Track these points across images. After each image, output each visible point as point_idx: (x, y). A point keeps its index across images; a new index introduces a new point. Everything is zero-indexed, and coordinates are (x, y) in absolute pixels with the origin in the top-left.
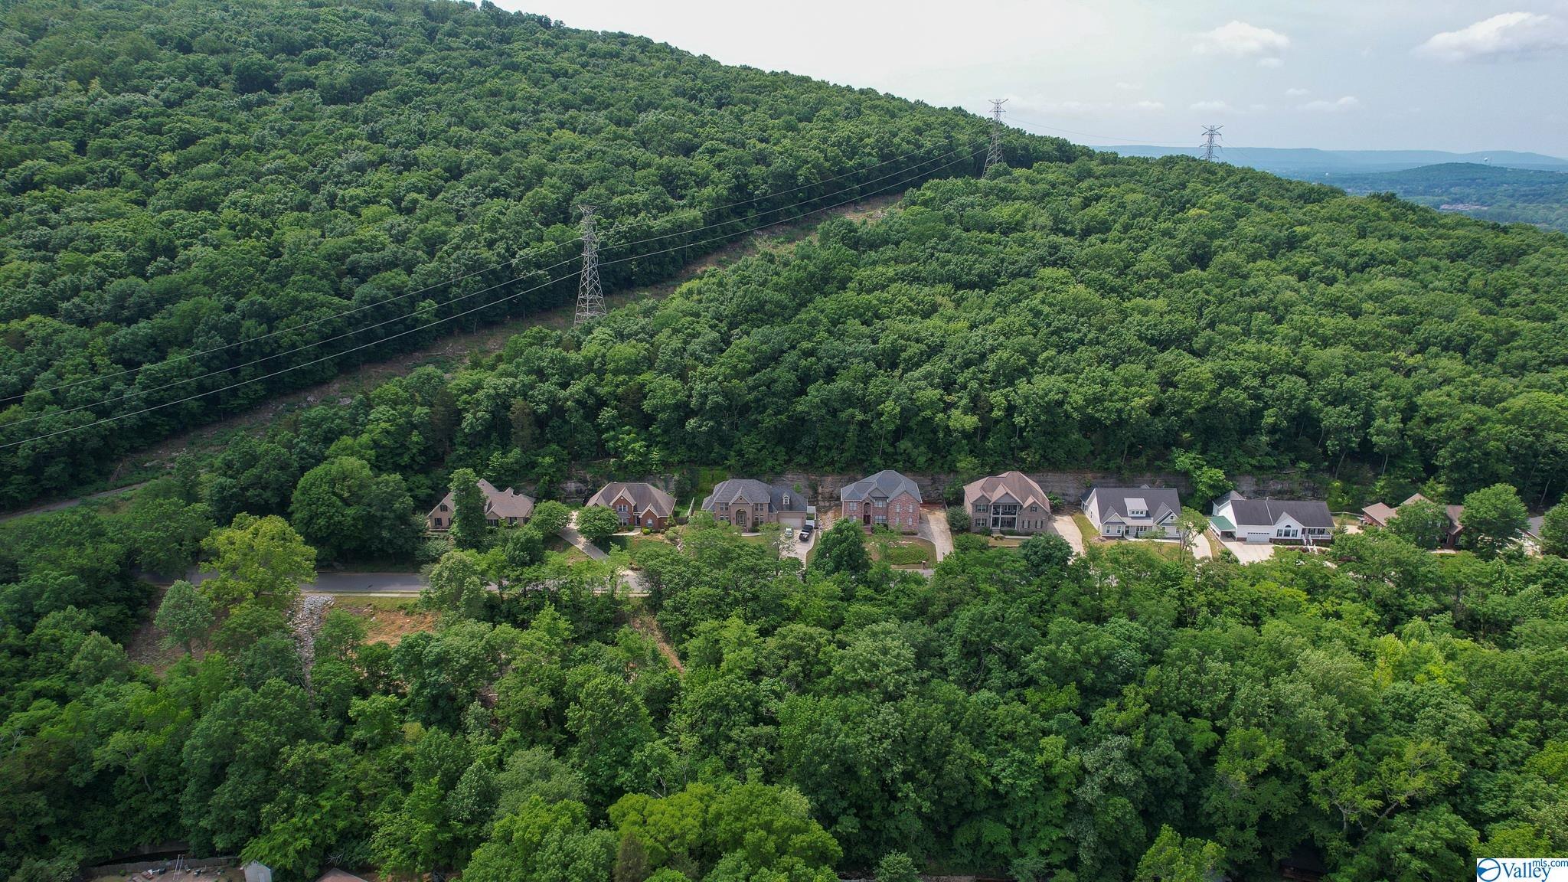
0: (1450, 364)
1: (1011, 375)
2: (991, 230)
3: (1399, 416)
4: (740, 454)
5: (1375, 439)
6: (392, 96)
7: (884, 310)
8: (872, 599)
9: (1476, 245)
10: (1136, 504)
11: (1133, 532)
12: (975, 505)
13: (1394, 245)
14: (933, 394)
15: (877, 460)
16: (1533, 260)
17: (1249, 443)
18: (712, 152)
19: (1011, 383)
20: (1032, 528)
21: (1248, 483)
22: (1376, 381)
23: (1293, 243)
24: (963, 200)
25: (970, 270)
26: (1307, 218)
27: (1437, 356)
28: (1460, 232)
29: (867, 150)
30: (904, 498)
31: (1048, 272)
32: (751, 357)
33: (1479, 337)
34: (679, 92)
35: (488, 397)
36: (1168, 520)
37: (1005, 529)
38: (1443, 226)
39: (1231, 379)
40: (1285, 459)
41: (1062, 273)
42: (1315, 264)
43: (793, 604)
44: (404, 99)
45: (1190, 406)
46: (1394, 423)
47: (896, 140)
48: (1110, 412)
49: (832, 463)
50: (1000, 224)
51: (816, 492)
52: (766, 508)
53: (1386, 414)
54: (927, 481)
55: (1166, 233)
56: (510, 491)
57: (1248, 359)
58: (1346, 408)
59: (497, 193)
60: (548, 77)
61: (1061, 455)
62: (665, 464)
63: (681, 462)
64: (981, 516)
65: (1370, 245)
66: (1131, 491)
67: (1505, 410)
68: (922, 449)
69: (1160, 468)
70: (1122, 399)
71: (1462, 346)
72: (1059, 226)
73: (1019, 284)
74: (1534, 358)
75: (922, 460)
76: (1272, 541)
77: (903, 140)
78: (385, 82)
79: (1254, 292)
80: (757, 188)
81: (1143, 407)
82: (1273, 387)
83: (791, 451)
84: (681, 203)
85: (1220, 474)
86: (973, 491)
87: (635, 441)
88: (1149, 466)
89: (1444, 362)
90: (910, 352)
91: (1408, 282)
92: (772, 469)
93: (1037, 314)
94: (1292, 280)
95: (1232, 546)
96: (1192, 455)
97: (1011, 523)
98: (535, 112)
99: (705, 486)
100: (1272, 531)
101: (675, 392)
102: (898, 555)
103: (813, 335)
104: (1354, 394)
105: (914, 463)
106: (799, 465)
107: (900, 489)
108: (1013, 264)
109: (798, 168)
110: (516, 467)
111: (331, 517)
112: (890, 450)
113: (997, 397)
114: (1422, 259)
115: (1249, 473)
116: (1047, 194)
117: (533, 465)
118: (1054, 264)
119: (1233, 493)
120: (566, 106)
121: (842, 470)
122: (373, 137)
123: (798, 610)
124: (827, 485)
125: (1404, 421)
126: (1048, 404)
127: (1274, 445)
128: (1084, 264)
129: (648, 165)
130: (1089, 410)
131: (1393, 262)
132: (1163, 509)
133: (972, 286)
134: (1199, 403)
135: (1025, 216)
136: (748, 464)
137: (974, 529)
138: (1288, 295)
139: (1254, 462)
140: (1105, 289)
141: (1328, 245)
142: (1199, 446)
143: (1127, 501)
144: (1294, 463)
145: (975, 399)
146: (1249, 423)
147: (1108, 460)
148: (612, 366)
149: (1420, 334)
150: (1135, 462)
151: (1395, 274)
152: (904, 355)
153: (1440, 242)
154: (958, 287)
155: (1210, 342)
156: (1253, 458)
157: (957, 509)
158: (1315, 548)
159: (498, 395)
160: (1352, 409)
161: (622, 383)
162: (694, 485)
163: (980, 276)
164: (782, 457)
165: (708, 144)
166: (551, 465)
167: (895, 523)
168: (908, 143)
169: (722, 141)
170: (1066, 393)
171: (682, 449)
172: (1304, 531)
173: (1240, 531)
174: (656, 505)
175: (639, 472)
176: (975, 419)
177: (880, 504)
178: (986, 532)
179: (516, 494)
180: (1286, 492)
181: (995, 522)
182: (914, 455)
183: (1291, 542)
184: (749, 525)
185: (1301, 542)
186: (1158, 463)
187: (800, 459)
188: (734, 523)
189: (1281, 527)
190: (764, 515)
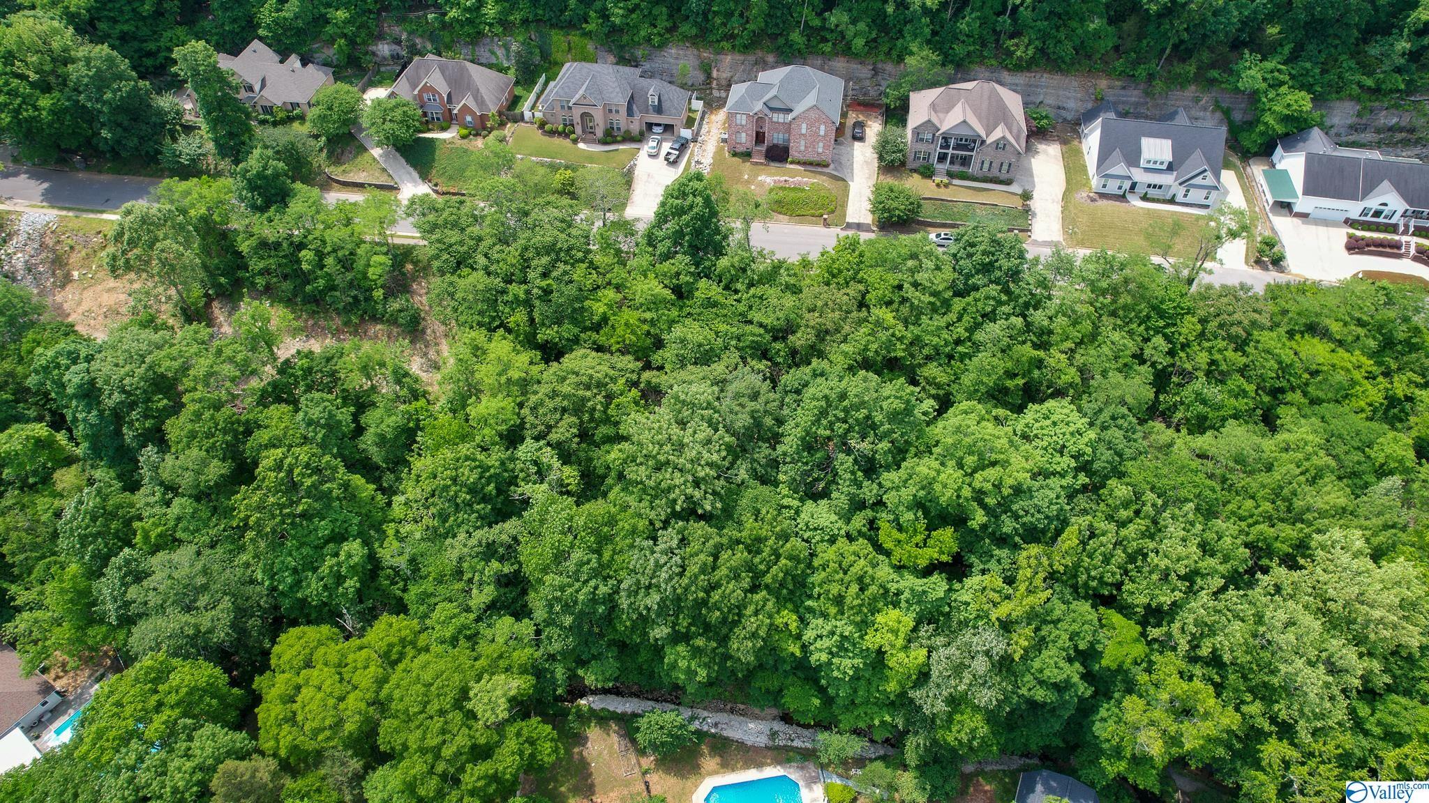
4: (604, 15)
10: (1157, 149)
11: (1140, 190)
12: (917, 132)
15: (796, 37)
17: (1374, 50)
20: (995, 173)
21: (1346, 115)
30: (813, 115)
36: (1198, 178)
37: (956, 168)
43: (599, 308)
49: (731, 37)
51: (709, 76)
52: (623, 111)
54: (864, 72)
56: (295, 62)
62: (504, 23)
63: (525, 22)
64: (922, 147)
66: (1155, 125)
68: (862, 26)
69: (1212, 82)
75: (859, 43)
76: (1350, 223)
83: (676, 14)
85: (1301, 101)
86: (921, 105)
92: (648, 40)
95: (1284, 226)
96: (1269, 65)
97: (965, 161)
99: (558, 56)
100: (1354, 209)
102: (793, 202)
105: (848, 46)
106: (685, 38)
107: (810, 100)
110: (300, 23)
112: (816, 22)
115: (1351, 98)
117: (324, 20)
119: (1316, 133)
121: (746, 48)
123: (605, 319)
124: (727, 63)
132: (1197, 160)
136: (615, 30)
137: (911, 165)
139: (1369, 82)
142: (1287, 49)
143: (1143, 140)
147: (1136, 62)
150: (1179, 68)
156: (1370, 74)
157: (894, 130)
158: (1414, 241)
162: (545, 55)
164: (663, 24)
166: (347, 22)
167: (798, 148)
172: (1406, 213)
173: (1303, 203)
174: (478, 95)
175: (463, 38)
177: (779, 118)
178: (928, 173)
179: (304, 64)
180: (1401, 130)
181: (942, 158)
182: (850, 33)
183: (1377, 228)
184: (600, 133)
185: (1393, 228)
186: (1214, 74)
187: (686, 28)
188: (579, 130)
189: (1373, 203)
190: (621, 120)
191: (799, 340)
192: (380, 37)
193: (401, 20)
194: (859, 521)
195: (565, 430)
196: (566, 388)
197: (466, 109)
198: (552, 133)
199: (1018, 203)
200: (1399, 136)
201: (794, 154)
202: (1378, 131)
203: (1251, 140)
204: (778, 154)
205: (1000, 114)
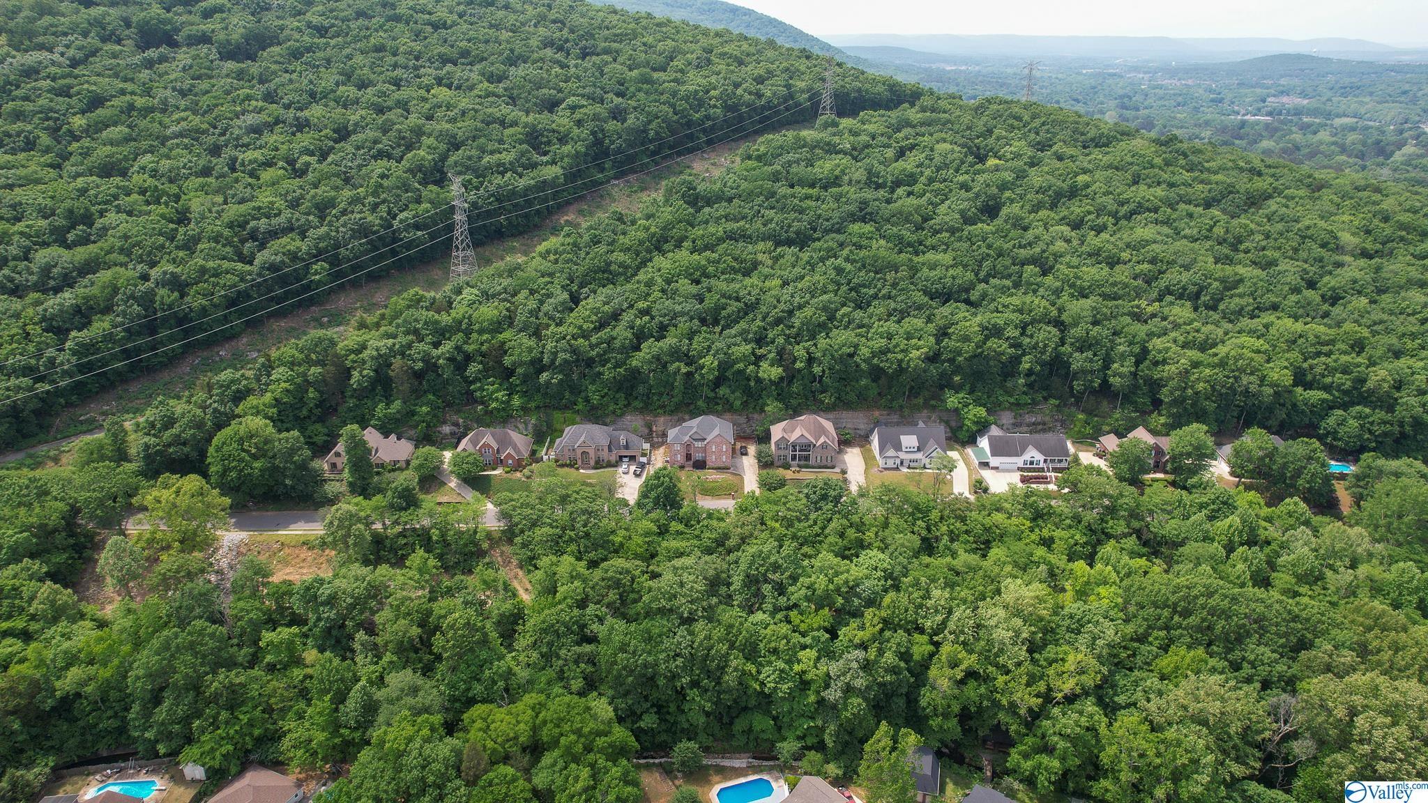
0: (1181, 311)
1: (814, 330)
2: (812, 186)
3: (1133, 359)
4: (587, 400)
5: (1111, 380)
6: (284, 52)
7: (711, 269)
8: (682, 533)
9: (1230, 190)
10: (909, 441)
11: (906, 464)
12: (777, 444)
13: (1160, 192)
14: (746, 348)
15: (700, 403)
16: (1272, 205)
17: (1009, 384)
18: (573, 108)
19: (813, 337)
20: (824, 462)
21: (1007, 418)
22: (1118, 328)
23: (1073, 193)
24: (790, 157)
25: (790, 226)
26: (1090, 167)
27: (1172, 303)
28: (1220, 177)
29: (712, 102)
30: (718, 440)
31: (856, 228)
32: (594, 318)
33: (1210, 284)
34: (548, 43)
35: (372, 358)
36: (934, 454)
37: (802, 463)
38: (1208, 170)
39: (994, 331)
40: (1039, 397)
41: (868, 228)
42: (1089, 213)
43: (618, 539)
44: (296, 55)
45: (960, 354)
46: (1127, 367)
47: (739, 91)
48: (892, 363)
49: (663, 407)
50: (821, 180)
51: (651, 430)
52: (606, 449)
53: (1123, 357)
54: (742, 420)
55: (965, 187)
56: (393, 437)
57: (1014, 311)
58: (1090, 354)
59: (380, 155)
60: (429, 29)
61: (852, 397)
62: (524, 409)
63: (538, 407)
64: (782, 453)
65: (1142, 192)
66: (906, 429)
67: (1216, 355)
68: (738, 394)
69: (934, 407)
70: (902, 351)
71: (1193, 296)
72: (873, 181)
73: (830, 241)
74: (1248, 304)
75: (738, 403)
76: (1020, 469)
77: (745, 90)
78: (277, 38)
79: (1030, 244)
80: (612, 142)
81: (919, 358)
82: (1031, 336)
83: (630, 396)
84: (545, 159)
85: (982, 412)
86: (777, 431)
87: (498, 390)
88: (926, 405)
89: (1176, 310)
90: (729, 310)
91: (1166, 230)
92: (614, 412)
93: (839, 271)
94: (1065, 229)
95: (987, 474)
96: (961, 395)
97: (807, 458)
98: (416, 68)
99: (558, 426)
100: (1019, 461)
101: (530, 350)
102: (713, 488)
103: (648, 295)
104: (1097, 343)
105: (732, 406)
106: (636, 409)
107: (716, 432)
108: (827, 220)
109: (650, 122)
110: (398, 416)
111: (241, 471)
112: (712, 395)
113: (800, 351)
114: (1182, 206)
115: (1009, 409)
116: (867, 146)
117: (413, 413)
118: (864, 220)
119: (993, 427)
120: (445, 60)
121: (672, 412)
122: (270, 97)
123: (622, 545)
124: (660, 423)
125: (1137, 363)
126: (841, 356)
127: (1030, 386)
128: (888, 221)
129: (514, 124)
130: (875, 361)
131: (1156, 210)
132: (932, 445)
133: (789, 243)
134: (967, 352)
135: (843, 172)
136: (594, 408)
137: (777, 463)
138: (1060, 246)
139: (1012, 400)
140: (901, 245)
141: (1104, 194)
142: (968, 387)
143: (902, 437)
144: (1046, 399)
145: (781, 353)
146: (1009, 368)
147: (892, 400)
148: (476, 327)
149: (1163, 283)
150: (915, 401)
151: (1157, 222)
152: (724, 313)
153: (1201, 186)
154: (778, 243)
155: (984, 296)
156: (1011, 396)
157: (763, 447)
158: (1053, 474)
159: (380, 355)
160: (1095, 355)
161: (485, 341)
162: (549, 426)
163: (798, 233)
164: (622, 402)
165: (571, 100)
166: (427, 414)
167: (712, 460)
168: (750, 93)
169: (583, 96)
170: (856, 346)
171: (538, 397)
172: (1045, 461)
173: (994, 461)
174: (515, 448)
175: (502, 417)
176: (780, 370)
177: (699, 444)
178: (787, 466)
179: (399, 439)
180: (1039, 424)
181: (794, 458)
182: (731, 399)
183: (1034, 470)
184: (592, 463)
185: (1042, 470)
186: (933, 402)
187: (637, 404)
188: (579, 462)
189: (1027, 456)
190: (605, 455)
191: (731, 543)
192: (444, 422)
193: (458, 412)
194: (779, 616)
195: (613, 596)
196: (610, 574)
197: (509, 456)
198: (562, 466)
199: (840, 477)
200: (1040, 427)
201: (709, 464)
202: (1028, 426)
203: (963, 435)
204: (700, 465)
205: (823, 431)
